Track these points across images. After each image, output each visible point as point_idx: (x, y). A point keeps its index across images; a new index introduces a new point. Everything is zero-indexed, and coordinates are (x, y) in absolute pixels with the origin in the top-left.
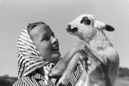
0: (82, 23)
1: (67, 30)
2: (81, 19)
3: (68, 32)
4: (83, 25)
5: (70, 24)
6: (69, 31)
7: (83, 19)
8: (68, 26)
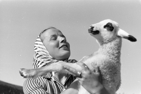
0: (105, 28)
1: (89, 31)
2: (105, 24)
3: (89, 32)
4: (105, 29)
5: (93, 25)
6: (91, 32)
7: (107, 24)
8: (91, 27)
